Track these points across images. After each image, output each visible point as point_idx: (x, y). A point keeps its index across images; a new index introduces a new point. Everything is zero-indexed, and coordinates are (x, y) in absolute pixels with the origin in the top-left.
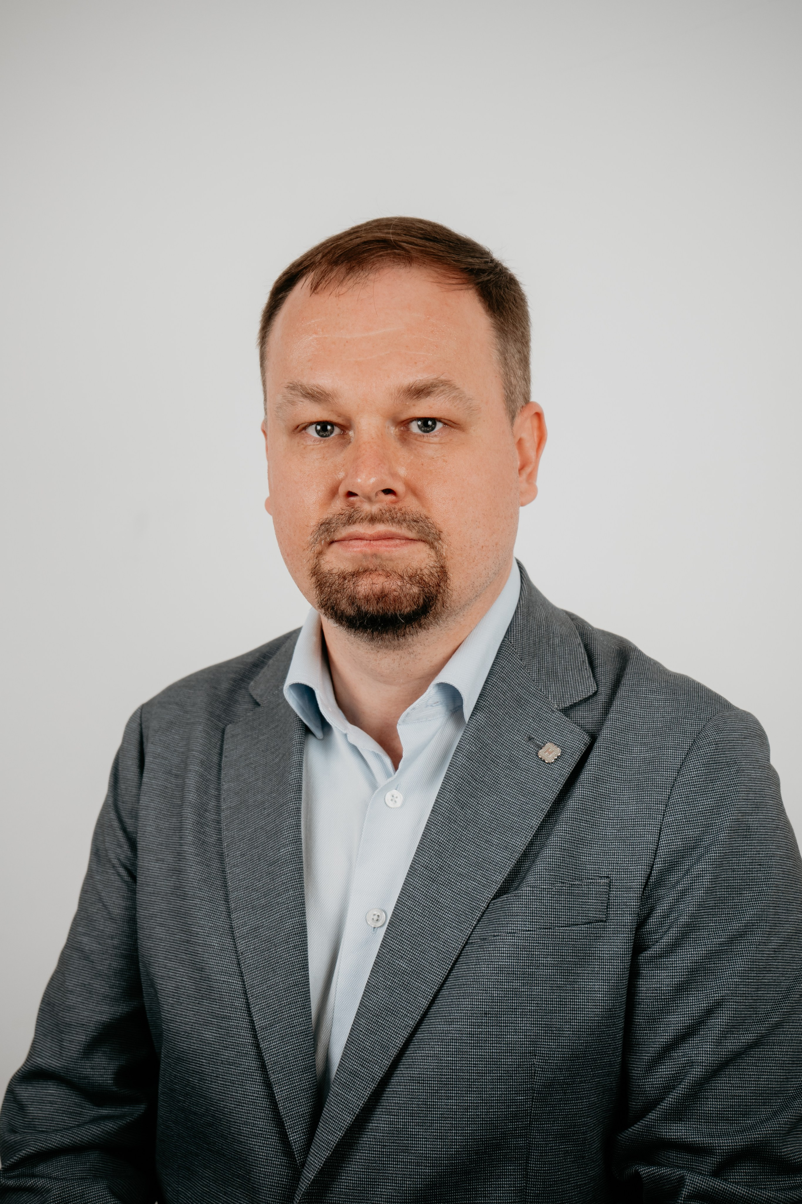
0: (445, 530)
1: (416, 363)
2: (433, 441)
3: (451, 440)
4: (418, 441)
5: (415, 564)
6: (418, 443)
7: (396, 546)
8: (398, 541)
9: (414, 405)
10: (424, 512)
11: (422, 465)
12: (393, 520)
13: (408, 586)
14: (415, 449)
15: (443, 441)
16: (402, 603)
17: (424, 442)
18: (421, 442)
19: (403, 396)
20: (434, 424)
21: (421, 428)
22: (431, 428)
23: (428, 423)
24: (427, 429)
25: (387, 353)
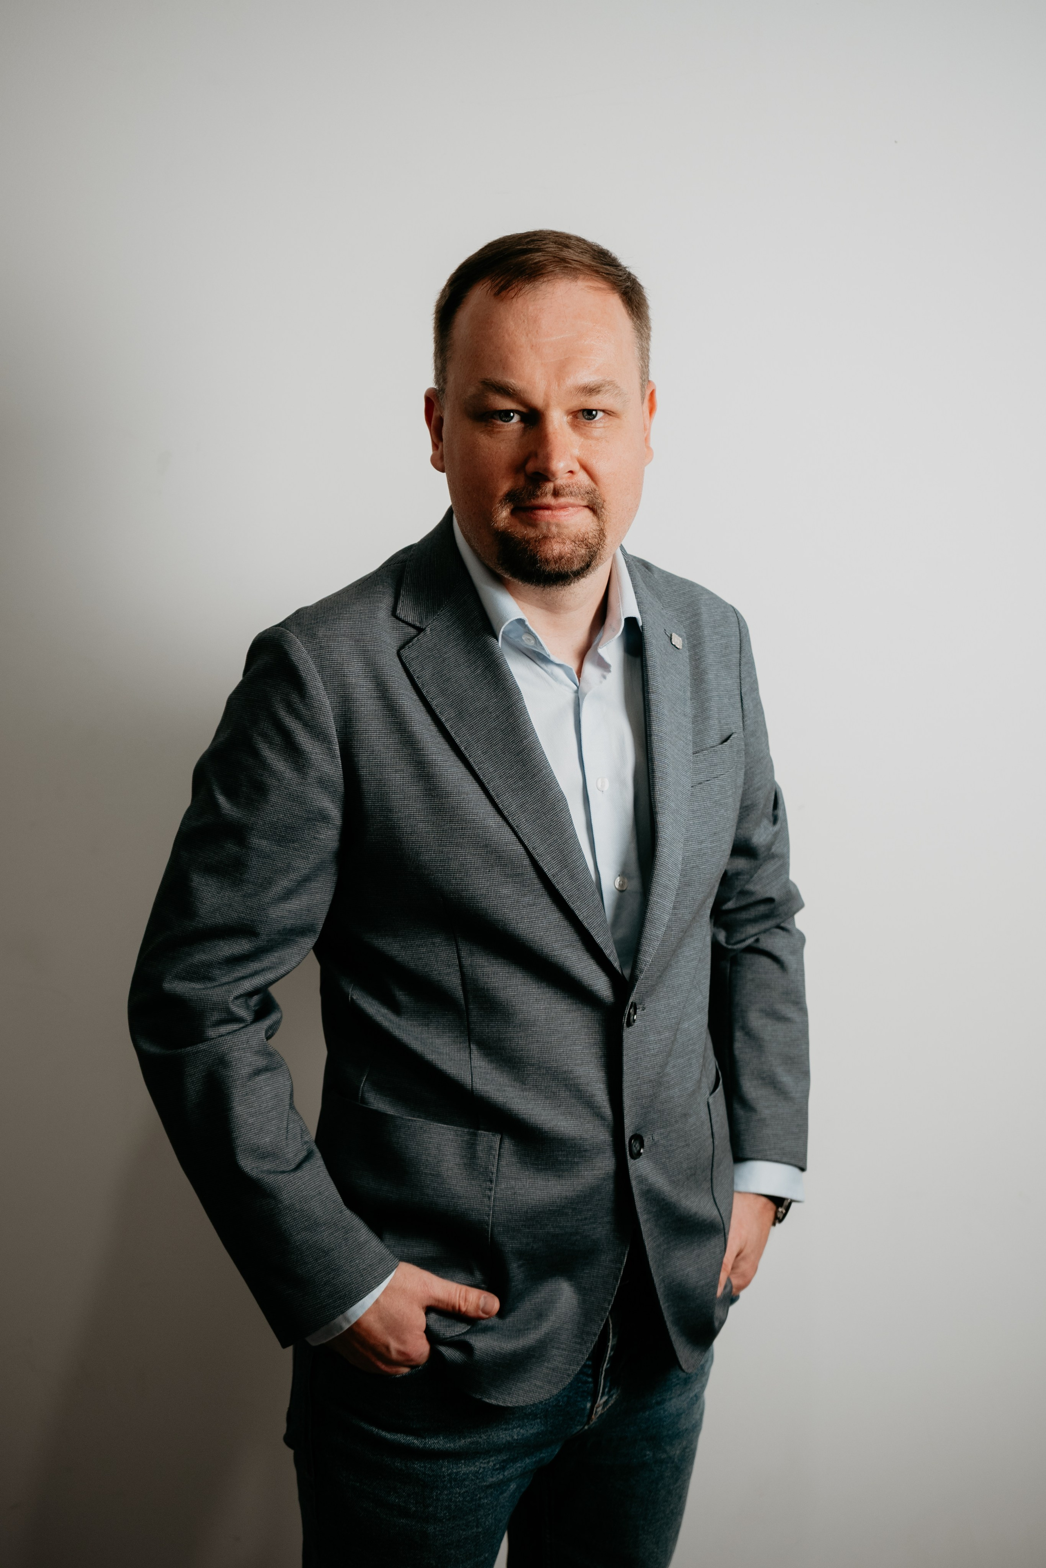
0: (609, 498)
2: (598, 426)
3: (611, 425)
4: (587, 426)
6: (588, 428)
7: (573, 513)
8: (572, 510)
11: (591, 446)
12: (571, 493)
13: (578, 548)
14: (585, 434)
15: (606, 426)
16: (573, 562)
17: (592, 427)
18: (590, 427)
19: (579, 394)
20: (597, 413)
21: (587, 417)
22: (595, 417)
23: (592, 413)
24: (591, 417)
25: (566, 357)
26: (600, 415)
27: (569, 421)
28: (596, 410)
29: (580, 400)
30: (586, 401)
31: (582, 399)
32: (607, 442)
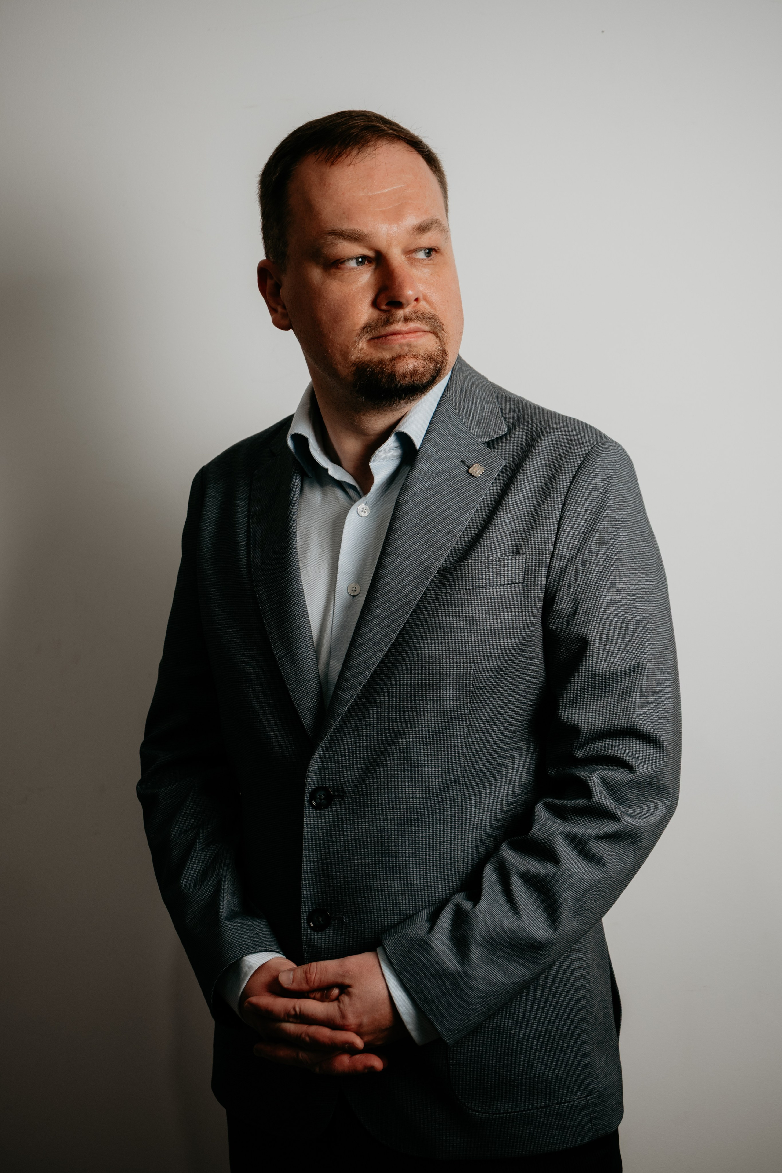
0: (445, 323)
5: (430, 349)
7: (419, 337)
8: (419, 334)
9: (420, 238)
10: (433, 312)
11: (427, 279)
12: (418, 319)
13: (429, 364)
14: (420, 269)
15: (435, 262)
16: (425, 376)
19: (414, 233)
25: (400, 203)
29: (416, 238)
32: (439, 276)
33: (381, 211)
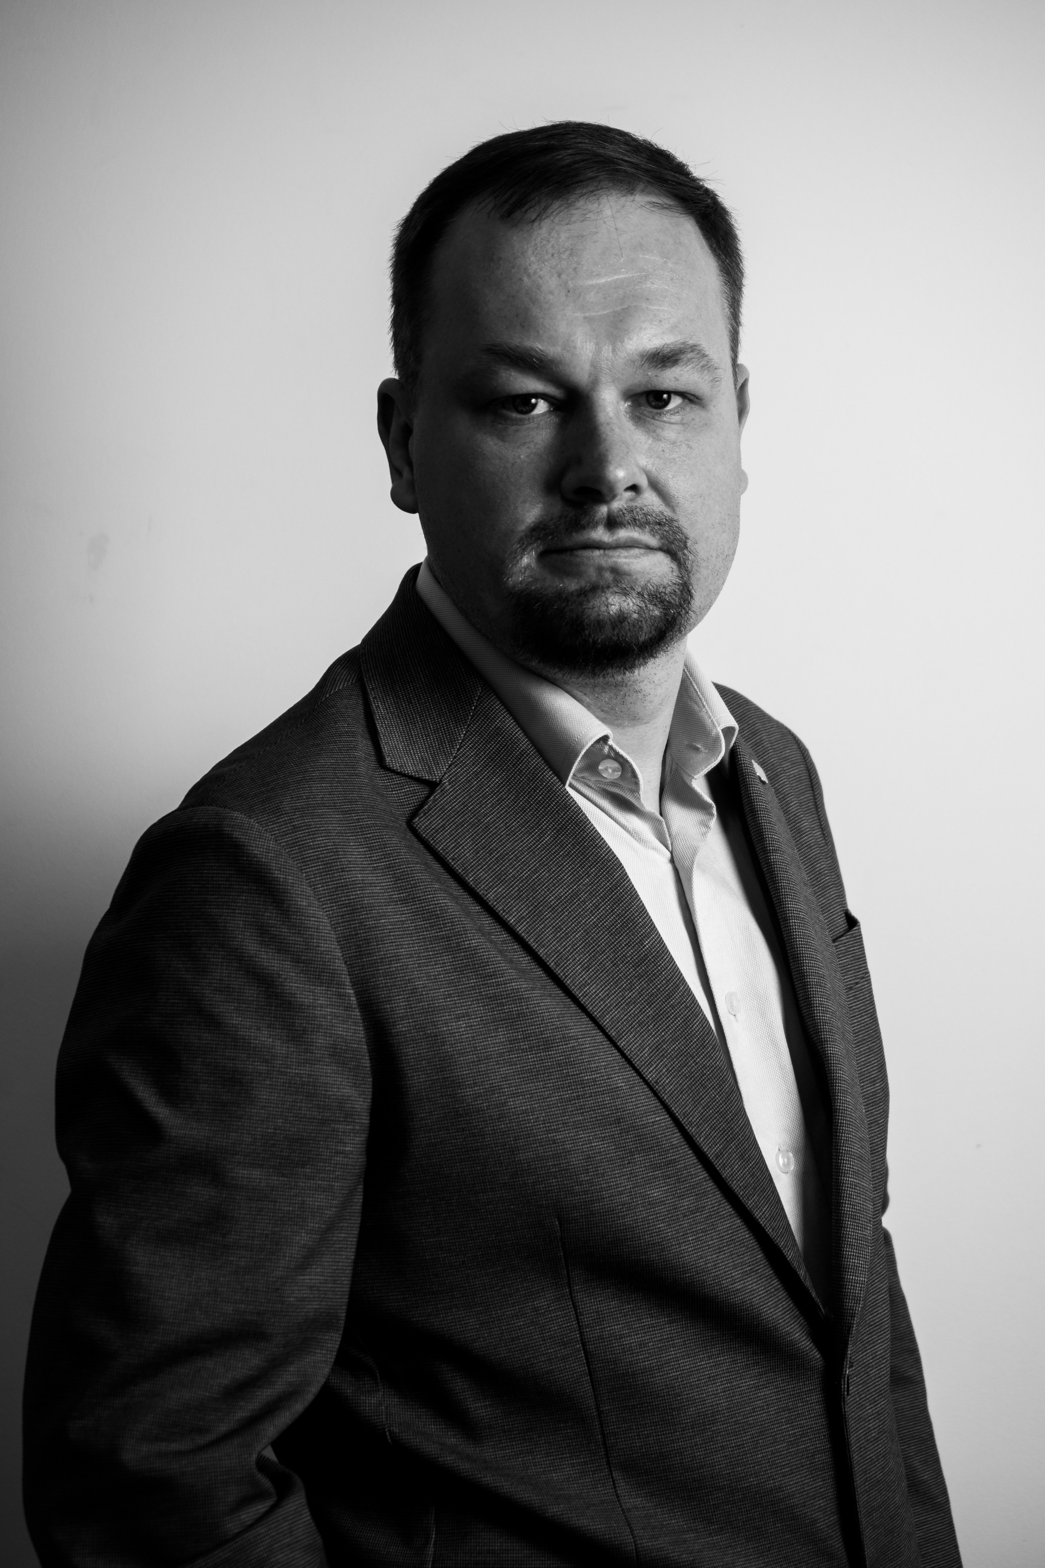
0: (692, 535)
1: (661, 321)
2: (673, 421)
3: (693, 419)
4: (657, 420)
5: (656, 580)
6: (658, 423)
7: (636, 556)
8: (637, 551)
10: (668, 513)
11: (663, 451)
12: (635, 523)
13: (650, 607)
14: (654, 431)
15: (685, 421)
16: (641, 628)
17: (664, 422)
18: (661, 421)
19: (646, 365)
20: (669, 398)
21: (653, 404)
22: (667, 403)
23: (662, 396)
24: (660, 404)
25: (623, 307)
26: (676, 401)
27: (628, 410)
28: (669, 393)
29: (647, 375)
30: (656, 376)
31: (649, 373)
32: (689, 447)
33: (585, 318)
